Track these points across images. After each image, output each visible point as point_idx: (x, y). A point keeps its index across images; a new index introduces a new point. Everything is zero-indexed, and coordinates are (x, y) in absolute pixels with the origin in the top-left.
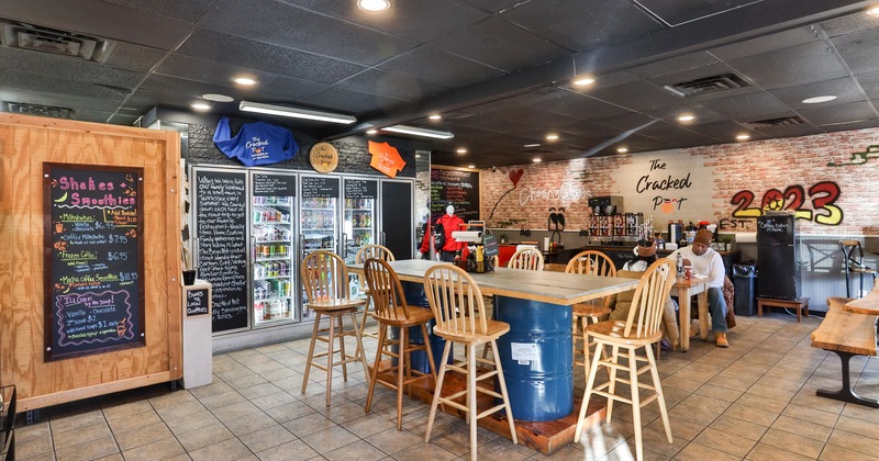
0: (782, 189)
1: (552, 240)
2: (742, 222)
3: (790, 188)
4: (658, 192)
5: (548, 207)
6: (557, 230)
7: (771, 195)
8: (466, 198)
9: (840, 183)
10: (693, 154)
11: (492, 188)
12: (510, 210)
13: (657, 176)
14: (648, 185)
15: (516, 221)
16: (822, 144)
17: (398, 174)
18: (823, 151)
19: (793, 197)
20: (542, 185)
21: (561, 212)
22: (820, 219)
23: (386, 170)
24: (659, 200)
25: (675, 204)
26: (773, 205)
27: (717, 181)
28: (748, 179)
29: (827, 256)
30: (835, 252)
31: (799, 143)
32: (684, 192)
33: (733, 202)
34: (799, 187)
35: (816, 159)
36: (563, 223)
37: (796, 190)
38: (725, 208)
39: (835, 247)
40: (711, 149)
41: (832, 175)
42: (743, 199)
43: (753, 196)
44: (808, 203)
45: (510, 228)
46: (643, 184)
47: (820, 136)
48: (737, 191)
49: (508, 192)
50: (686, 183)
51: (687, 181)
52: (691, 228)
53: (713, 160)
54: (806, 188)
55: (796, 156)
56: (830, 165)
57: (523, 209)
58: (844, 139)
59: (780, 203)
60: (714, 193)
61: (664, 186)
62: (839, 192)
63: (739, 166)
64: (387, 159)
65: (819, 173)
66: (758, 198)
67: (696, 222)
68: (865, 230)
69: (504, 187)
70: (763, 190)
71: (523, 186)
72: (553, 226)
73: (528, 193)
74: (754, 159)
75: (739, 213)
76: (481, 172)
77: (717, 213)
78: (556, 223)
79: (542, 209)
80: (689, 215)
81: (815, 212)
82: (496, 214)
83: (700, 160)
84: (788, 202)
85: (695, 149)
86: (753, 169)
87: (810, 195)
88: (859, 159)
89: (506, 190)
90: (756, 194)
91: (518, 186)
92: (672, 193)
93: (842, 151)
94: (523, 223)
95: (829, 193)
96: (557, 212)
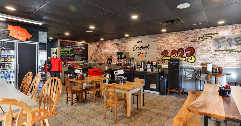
0: (177, 50)
1: (108, 67)
2: (165, 61)
3: (179, 49)
4: (139, 51)
5: (107, 55)
6: (110, 63)
7: (174, 52)
8: (82, 52)
9: (195, 48)
10: (150, 37)
11: (92, 49)
12: (96, 57)
13: (139, 45)
14: (136, 48)
15: (98, 60)
16: (190, 34)
17: (27, 40)
18: (189, 36)
19: (180, 52)
20: (106, 48)
21: (111, 57)
22: (189, 60)
23: (20, 38)
24: (140, 53)
25: (144, 55)
26: (174, 55)
27: (157, 47)
28: (167, 46)
29: (190, 74)
30: (193, 72)
31: (182, 33)
32: (147, 51)
33: (162, 54)
34: (182, 49)
35: (188, 39)
36: (111, 61)
37: (181, 50)
38: (160, 56)
39: (193, 70)
40: (155, 35)
41: (192, 45)
42: (165, 53)
43: (168, 52)
44: (185, 55)
45: (97, 62)
46: (135, 48)
47: (189, 31)
48: (163, 50)
49: (96, 50)
50: (147, 47)
51: (148, 47)
52: (148, 63)
53: (156, 39)
54: (184, 49)
55: (181, 38)
56: (192, 41)
57: (100, 56)
58: (196, 32)
59: (176, 55)
60: (156, 51)
61: (141, 48)
62: (194, 51)
63: (164, 42)
64: (20, 34)
65: (189, 44)
66: (170, 53)
67: (150, 61)
68: (202, 64)
69: (95, 49)
70: (171, 50)
72: (109, 62)
73: (102, 51)
74: (169, 39)
75: (164, 58)
76: (89, 44)
77: (157, 58)
78: (109, 61)
79: (105, 56)
80: (148, 59)
81: (187, 58)
82: (93, 58)
83: (152, 39)
84: (179, 54)
85: (151, 36)
86: (168, 43)
87: (186, 52)
88: (201, 39)
89: (95, 50)
90: (169, 51)
91: (99, 48)
92: (143, 51)
93: (196, 36)
94: (100, 61)
95: (192, 51)
96: (110, 57)
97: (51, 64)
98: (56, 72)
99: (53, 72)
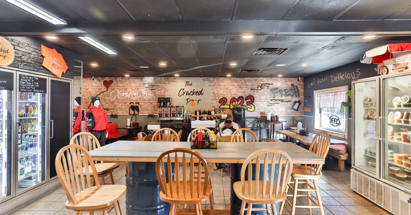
0: (237, 98)
1: (131, 120)
2: (223, 110)
3: (239, 97)
4: (188, 96)
5: (129, 102)
6: (134, 114)
7: (233, 100)
9: (254, 96)
10: (204, 80)
11: (91, 90)
13: (188, 89)
14: (184, 93)
15: (107, 109)
16: (250, 81)
17: (63, 75)
18: (249, 84)
19: (240, 101)
20: (125, 89)
21: (137, 105)
22: (249, 109)
24: (189, 100)
25: (196, 102)
26: (234, 104)
27: (214, 93)
28: (225, 93)
29: (250, 123)
30: (253, 121)
31: (242, 80)
32: (200, 97)
33: (219, 102)
34: (242, 97)
35: (248, 87)
36: (138, 110)
37: (240, 98)
38: (216, 104)
39: (253, 120)
40: (211, 79)
41: (252, 93)
42: (223, 101)
43: (227, 100)
44: (245, 103)
46: (182, 92)
47: (249, 78)
48: (221, 98)
49: (102, 93)
50: (201, 93)
51: (201, 92)
52: (204, 113)
53: (212, 84)
54: (244, 97)
55: (241, 85)
56: (251, 89)
57: (112, 103)
58: (256, 80)
59: (236, 103)
60: (213, 98)
61: (191, 94)
62: (254, 100)
63: (222, 87)
64: (55, 63)
65: (249, 92)
66: (229, 101)
67: (207, 110)
68: (261, 113)
69: (99, 89)
70: (231, 98)
71: (113, 89)
72: (132, 112)
73: (116, 93)
74: (228, 85)
75: (222, 107)
77: (213, 107)
78: (134, 111)
79: (125, 103)
80: (203, 107)
81: (247, 107)
83: (207, 83)
84: (239, 103)
85: (205, 78)
86: (227, 89)
87: (246, 100)
88: (259, 88)
89: (100, 91)
90: (228, 99)
91: (110, 88)
92: (195, 97)
93: (255, 85)
94: (112, 110)
95: (251, 99)
96: (135, 105)
97: (93, 118)
98: (102, 131)
99: (98, 131)
